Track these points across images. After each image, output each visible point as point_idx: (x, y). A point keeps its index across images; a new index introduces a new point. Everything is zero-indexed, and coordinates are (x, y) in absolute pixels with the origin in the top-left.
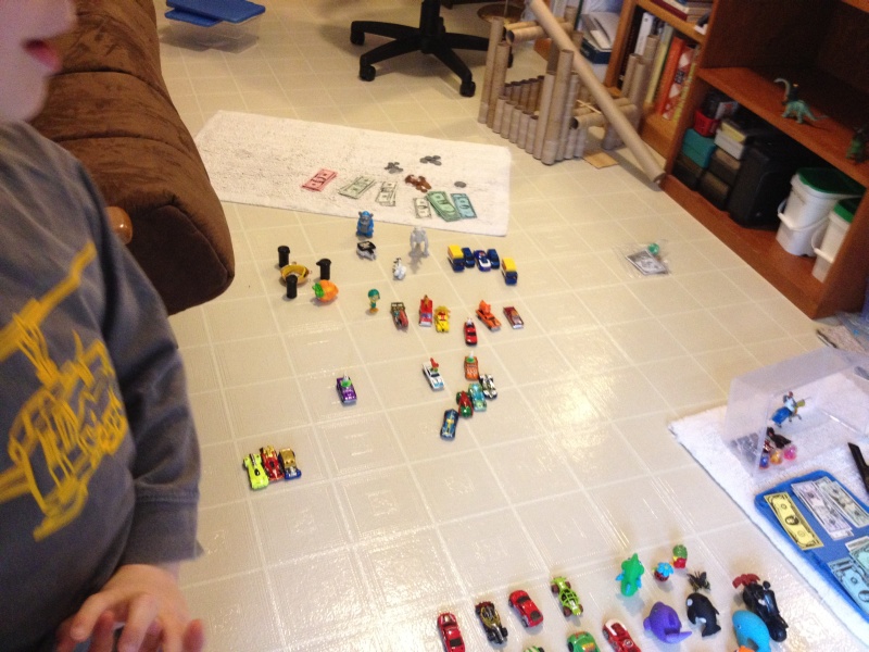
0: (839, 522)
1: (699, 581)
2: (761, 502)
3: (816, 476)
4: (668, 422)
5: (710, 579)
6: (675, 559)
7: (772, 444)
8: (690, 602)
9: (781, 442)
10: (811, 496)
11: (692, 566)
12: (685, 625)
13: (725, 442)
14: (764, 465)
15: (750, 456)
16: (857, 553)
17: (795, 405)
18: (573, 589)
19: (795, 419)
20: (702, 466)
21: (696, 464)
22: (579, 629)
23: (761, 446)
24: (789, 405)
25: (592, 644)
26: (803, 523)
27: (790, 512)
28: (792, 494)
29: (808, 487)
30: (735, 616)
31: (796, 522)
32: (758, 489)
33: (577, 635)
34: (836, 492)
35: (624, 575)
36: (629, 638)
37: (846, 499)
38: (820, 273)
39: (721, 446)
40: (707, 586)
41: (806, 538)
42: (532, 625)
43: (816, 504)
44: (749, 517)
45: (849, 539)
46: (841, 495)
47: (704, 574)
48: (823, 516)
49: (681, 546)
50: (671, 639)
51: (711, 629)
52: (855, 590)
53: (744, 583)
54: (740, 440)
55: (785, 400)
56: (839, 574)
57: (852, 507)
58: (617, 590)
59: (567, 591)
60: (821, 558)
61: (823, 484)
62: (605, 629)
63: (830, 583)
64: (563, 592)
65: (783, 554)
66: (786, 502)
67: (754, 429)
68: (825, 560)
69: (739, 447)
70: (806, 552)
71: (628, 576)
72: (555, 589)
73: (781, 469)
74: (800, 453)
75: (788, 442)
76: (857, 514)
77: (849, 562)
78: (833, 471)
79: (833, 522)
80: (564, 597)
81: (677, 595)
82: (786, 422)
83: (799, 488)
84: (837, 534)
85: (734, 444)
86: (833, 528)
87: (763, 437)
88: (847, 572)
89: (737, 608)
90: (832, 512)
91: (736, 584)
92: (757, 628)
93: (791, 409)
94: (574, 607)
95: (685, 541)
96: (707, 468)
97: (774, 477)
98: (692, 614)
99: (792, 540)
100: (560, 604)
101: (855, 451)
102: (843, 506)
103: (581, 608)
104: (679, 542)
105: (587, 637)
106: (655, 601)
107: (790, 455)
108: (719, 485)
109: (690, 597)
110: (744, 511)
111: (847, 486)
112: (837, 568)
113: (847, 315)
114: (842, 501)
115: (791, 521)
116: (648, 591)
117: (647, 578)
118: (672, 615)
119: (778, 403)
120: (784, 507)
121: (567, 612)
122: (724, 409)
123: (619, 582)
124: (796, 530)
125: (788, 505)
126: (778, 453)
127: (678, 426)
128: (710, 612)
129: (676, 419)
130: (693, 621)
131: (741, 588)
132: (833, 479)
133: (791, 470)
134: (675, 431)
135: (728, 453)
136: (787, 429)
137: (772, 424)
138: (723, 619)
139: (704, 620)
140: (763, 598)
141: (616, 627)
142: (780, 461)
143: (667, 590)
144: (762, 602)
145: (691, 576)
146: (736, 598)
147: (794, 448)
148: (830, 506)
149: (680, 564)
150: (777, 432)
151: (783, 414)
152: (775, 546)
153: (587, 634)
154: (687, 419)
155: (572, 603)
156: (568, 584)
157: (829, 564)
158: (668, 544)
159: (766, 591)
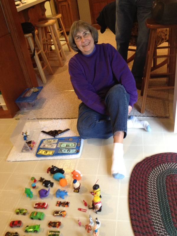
0: (53, 145)
1: (41, 180)
2: (38, 155)
3: (42, 142)
4: (6, 161)
5: (43, 177)
6: (33, 181)
7: (29, 144)
10: (44, 146)
11: (38, 179)
12: (47, 189)
14: (31, 149)
15: (27, 150)
16: (60, 146)
18: (21, 209)
19: (28, 137)
20: (21, 161)
21: (19, 162)
22: (30, 214)
23: (28, 146)
24: (24, 135)
25: (35, 213)
26: (48, 151)
27: (44, 152)
28: (41, 149)
29: (42, 145)
32: (35, 154)
34: (47, 141)
36: (40, 203)
37: (50, 140)
38: (5, 109)
39: (20, 154)
40: (44, 179)
41: (51, 153)
42: (20, 225)
43: (46, 146)
44: (38, 160)
45: (57, 146)
47: (41, 178)
48: (50, 147)
50: (47, 194)
51: (52, 185)
52: (66, 152)
53: (49, 171)
54: (23, 149)
55: (23, 134)
56: (61, 152)
57: (52, 141)
58: (29, 199)
60: (56, 153)
61: (44, 142)
62: (35, 208)
63: (62, 155)
65: (50, 160)
66: (41, 151)
67: (23, 145)
69: (24, 151)
70: (53, 155)
72: (17, 213)
73: (35, 147)
74: (35, 141)
75: (31, 141)
76: (54, 141)
77: (61, 149)
78: (43, 138)
80: (21, 212)
81: (40, 186)
82: (27, 139)
83: (41, 147)
84: (55, 147)
85: (22, 151)
86: (53, 147)
90: (50, 144)
91: (48, 173)
92: (59, 175)
93: (26, 135)
94: (25, 211)
95: (32, 176)
97: (35, 149)
98: (46, 186)
99: (49, 156)
100: (21, 214)
101: (43, 132)
104: (31, 178)
105: (33, 213)
106: (38, 192)
107: (34, 143)
108: (27, 161)
109: (43, 184)
110: (36, 160)
111: (48, 138)
113: (18, 112)
115: (46, 153)
116: (35, 192)
117: (32, 190)
118: (43, 190)
119: (23, 136)
121: (24, 214)
122: (14, 147)
123: (28, 197)
124: (48, 153)
126: (32, 145)
127: (8, 159)
128: (49, 182)
130: (48, 187)
132: (45, 140)
133: (37, 145)
135: (23, 154)
136: (29, 139)
137: (25, 141)
138: (52, 181)
139: (49, 184)
140: (54, 169)
141: (36, 204)
143: (38, 188)
146: (51, 175)
147: (33, 141)
149: (35, 181)
150: (28, 142)
151: (25, 138)
152: (48, 160)
154: (9, 156)
155: (23, 211)
156: (19, 209)
157: (59, 153)
158: (29, 180)
159: (54, 167)
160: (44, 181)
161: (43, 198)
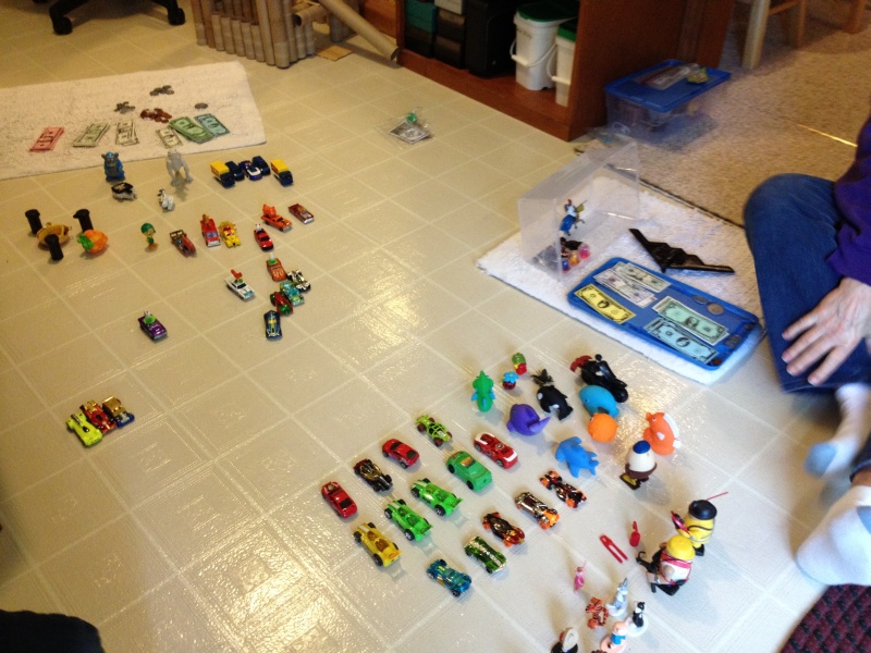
0: (641, 293)
1: (542, 378)
2: (574, 299)
3: (611, 264)
4: (474, 262)
5: (550, 373)
6: (516, 366)
7: (567, 250)
8: (540, 396)
9: (574, 245)
10: (613, 280)
11: (532, 369)
12: (542, 415)
13: (528, 262)
14: (566, 268)
15: (552, 265)
16: (664, 311)
17: (576, 210)
18: (437, 422)
19: (579, 224)
20: (515, 288)
21: (509, 288)
22: (454, 452)
23: (559, 254)
24: (571, 212)
25: (469, 458)
26: (613, 303)
27: (600, 298)
28: (597, 284)
29: (608, 274)
30: (581, 395)
31: (607, 305)
32: (568, 289)
33: (453, 457)
34: (631, 271)
35: (477, 393)
36: (499, 442)
37: (642, 274)
38: (562, 99)
39: (526, 265)
40: (550, 380)
41: (619, 314)
42: (411, 464)
43: (619, 285)
44: (567, 315)
45: (654, 303)
46: (637, 272)
47: (544, 372)
48: (627, 293)
49: (518, 354)
50: (533, 429)
51: (565, 412)
52: (672, 341)
53: (580, 366)
54: (540, 255)
55: (566, 208)
56: (656, 332)
57: (649, 278)
58: (475, 409)
59: (432, 425)
60: (637, 325)
61: (619, 268)
62: (477, 444)
63: (651, 343)
64: (428, 428)
65: (604, 334)
66: (593, 292)
67: (549, 243)
68: (640, 326)
69: (541, 262)
70: (623, 324)
71: (480, 393)
72: (421, 428)
73: (581, 268)
74: (593, 250)
75: (579, 243)
76: (654, 282)
77: (661, 319)
78: (624, 256)
79: (637, 295)
80: (431, 431)
81: (528, 393)
82: (572, 230)
83: (600, 278)
84: (643, 303)
85: (535, 261)
86: (638, 299)
87: (558, 248)
88: (661, 329)
89: (580, 388)
90: (634, 287)
91: (573, 369)
92: (603, 396)
93: (574, 215)
94: (443, 435)
95: (520, 350)
96: (520, 287)
97: (577, 276)
98: (545, 405)
99: (609, 320)
100: (430, 438)
101: (637, 234)
102: (641, 279)
103: (449, 434)
104: (515, 353)
105: (462, 454)
106: (510, 407)
107: (585, 254)
108: (533, 297)
109: (539, 392)
110: (561, 312)
111: (640, 263)
112: (652, 329)
113: (596, 129)
114: (639, 276)
115: (603, 305)
116: (502, 401)
117: (497, 389)
118: (529, 410)
119: (562, 214)
120: (593, 296)
121: (438, 442)
122: (518, 236)
123: (475, 402)
124: (609, 311)
125: (596, 293)
126: (575, 255)
127: (484, 262)
128: (560, 398)
129: (480, 257)
130: (548, 411)
131: (579, 370)
132: (626, 262)
133: (588, 267)
134: (483, 266)
135: (534, 269)
136: (576, 234)
137: (562, 234)
138: (572, 401)
139: (556, 406)
140: (599, 370)
141: (485, 437)
142: (578, 262)
143: (517, 395)
144: (599, 374)
145: (534, 376)
146: (578, 382)
147: (586, 247)
148: (631, 283)
149: (522, 370)
150: (568, 239)
151: (569, 222)
152: (596, 330)
153: (461, 453)
154: (490, 253)
155: (439, 432)
156: (431, 420)
157: (645, 328)
158: (506, 358)
159: (599, 363)
160: (548, 385)
161: (516, 433)
